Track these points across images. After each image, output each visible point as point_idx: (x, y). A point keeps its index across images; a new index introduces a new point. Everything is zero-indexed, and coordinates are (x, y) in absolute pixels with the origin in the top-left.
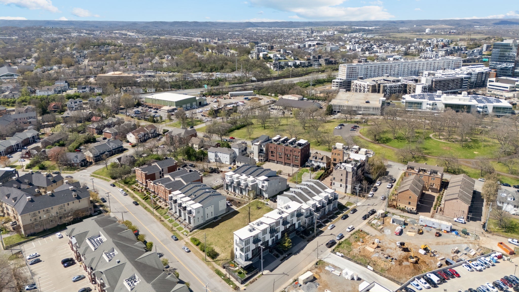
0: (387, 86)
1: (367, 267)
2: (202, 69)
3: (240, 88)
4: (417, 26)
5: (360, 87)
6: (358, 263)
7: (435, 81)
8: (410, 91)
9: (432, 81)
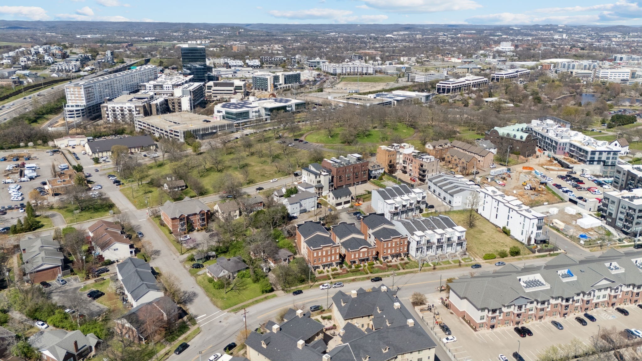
0: (157, 104)
5: (122, 110)
9: (190, 92)
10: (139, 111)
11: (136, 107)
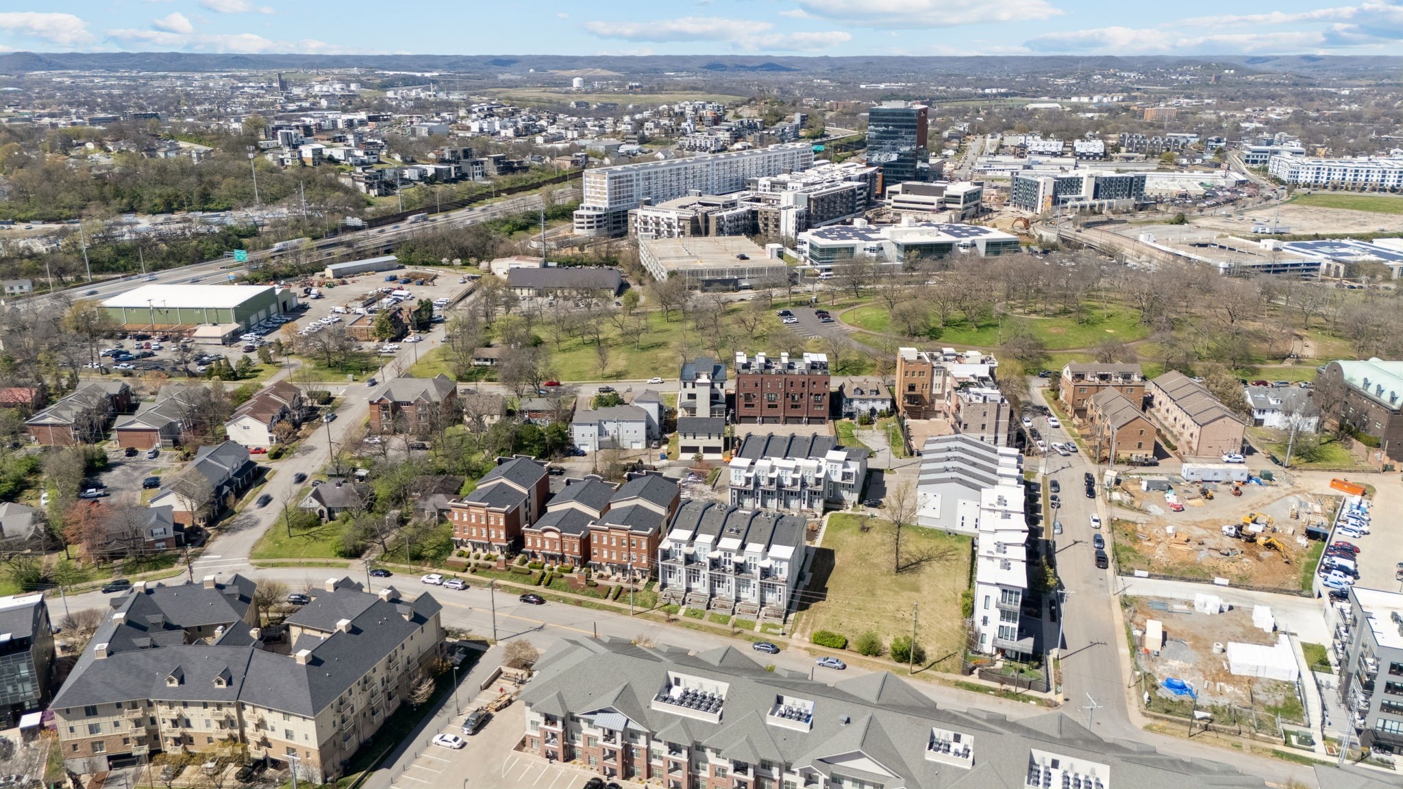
0: (722, 218)
1: (1213, 583)
2: (130, 204)
3: (343, 250)
4: (536, 70)
5: (657, 224)
6: (1189, 580)
7: (815, 200)
8: (766, 225)
9: (809, 199)
10: (684, 227)
11: (679, 220)
